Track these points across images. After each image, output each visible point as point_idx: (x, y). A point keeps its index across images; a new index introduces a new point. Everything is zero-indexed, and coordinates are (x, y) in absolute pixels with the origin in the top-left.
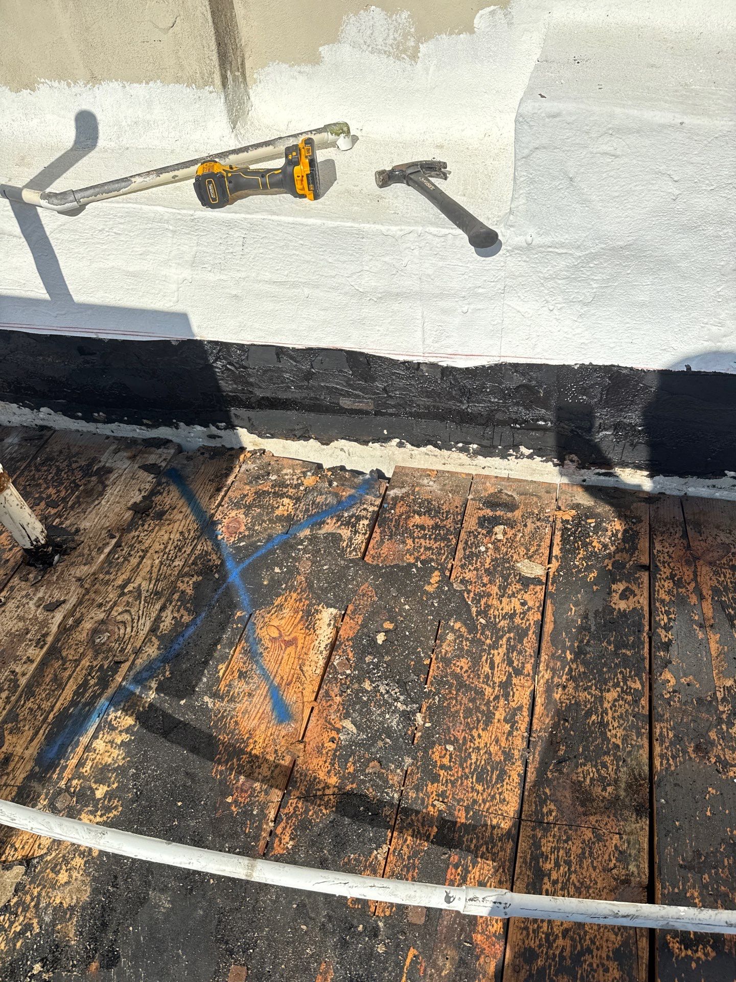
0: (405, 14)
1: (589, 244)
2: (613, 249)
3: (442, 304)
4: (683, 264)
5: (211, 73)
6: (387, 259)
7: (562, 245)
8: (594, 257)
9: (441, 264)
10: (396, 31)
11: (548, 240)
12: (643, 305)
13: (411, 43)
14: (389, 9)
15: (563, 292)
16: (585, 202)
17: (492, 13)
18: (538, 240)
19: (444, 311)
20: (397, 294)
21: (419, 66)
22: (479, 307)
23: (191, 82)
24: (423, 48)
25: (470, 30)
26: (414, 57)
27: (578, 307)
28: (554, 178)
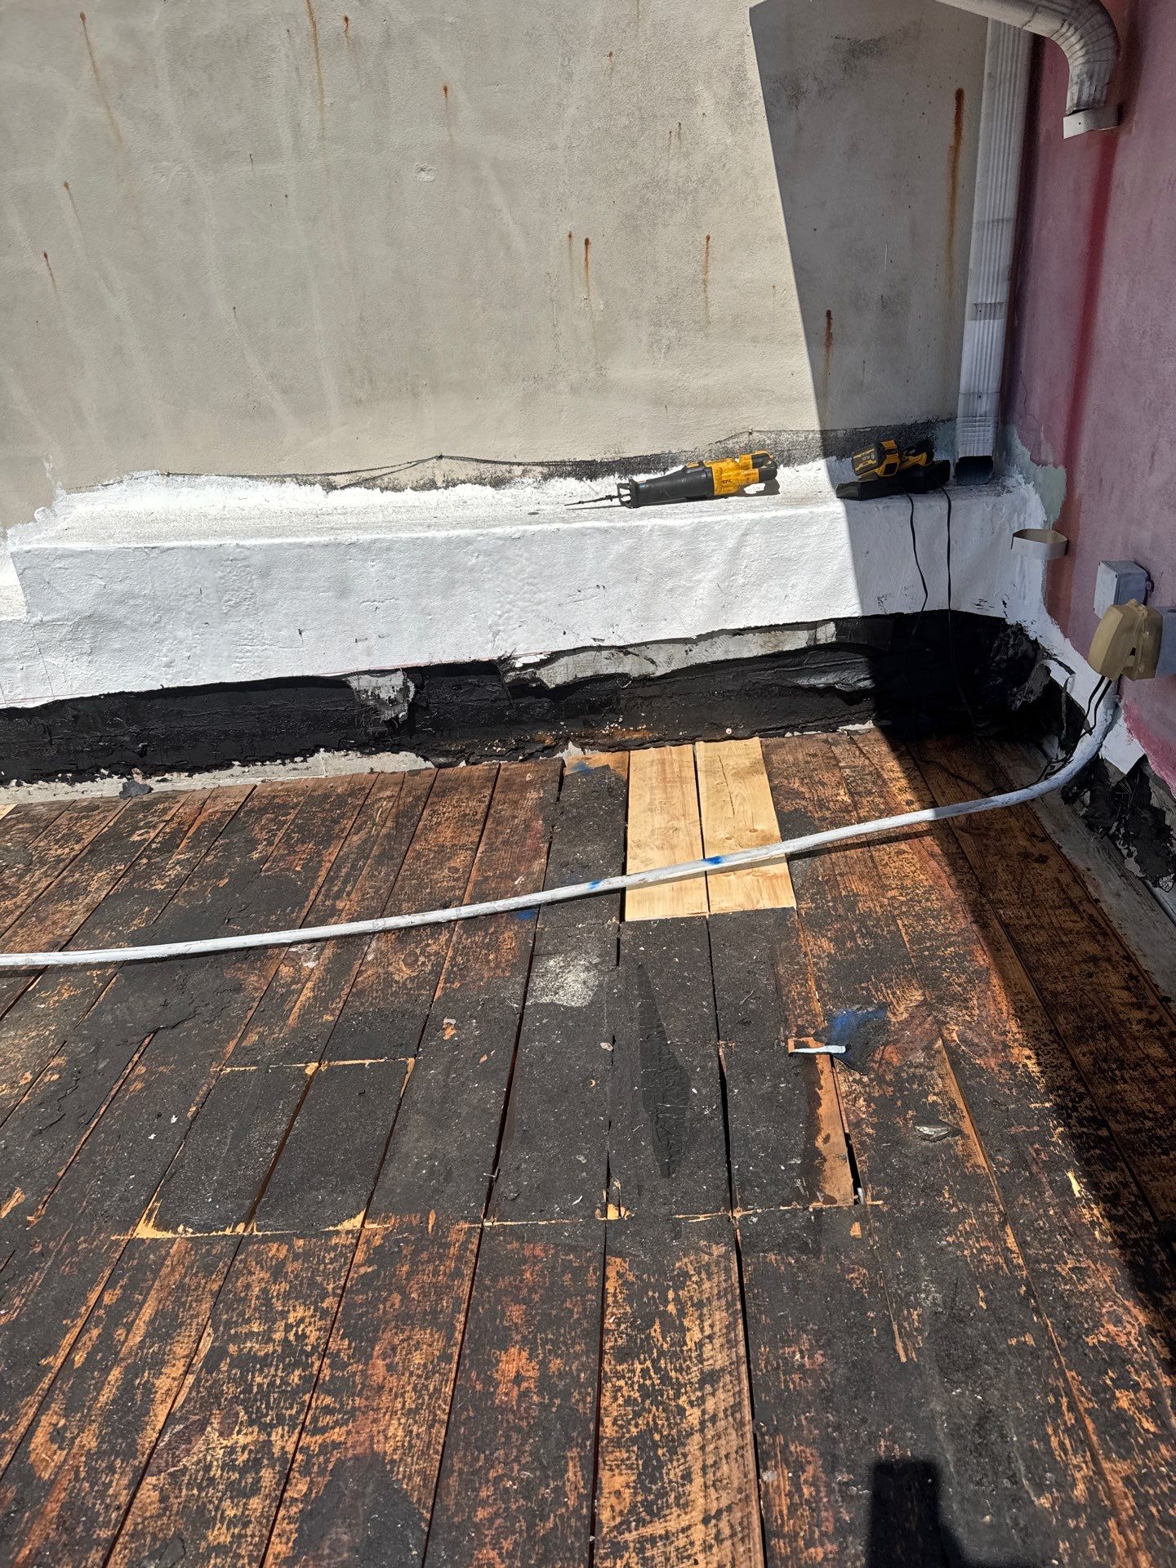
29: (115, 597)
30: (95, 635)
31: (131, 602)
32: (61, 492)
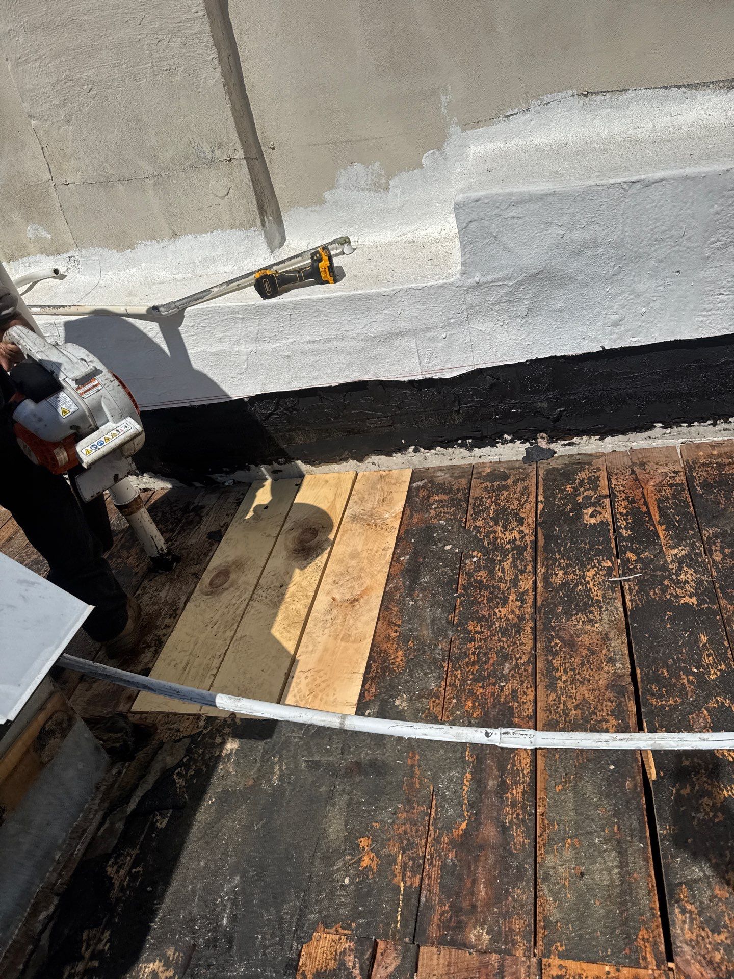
0: (377, 164)
1: (515, 275)
2: (532, 276)
3: (429, 335)
4: (580, 277)
5: (254, 219)
6: (386, 311)
7: (499, 280)
8: (521, 283)
9: (423, 308)
10: (372, 174)
11: (489, 278)
12: (561, 310)
13: (383, 181)
14: (366, 163)
15: (507, 311)
16: (507, 249)
17: (433, 154)
18: (483, 280)
19: (431, 340)
20: (398, 334)
21: (391, 193)
22: (453, 332)
23: (242, 226)
24: (391, 182)
25: (421, 166)
26: (386, 189)
27: (519, 320)
28: (485, 238)
29: (571, 248)
30: (537, 295)
31: (590, 252)
32: (455, 130)
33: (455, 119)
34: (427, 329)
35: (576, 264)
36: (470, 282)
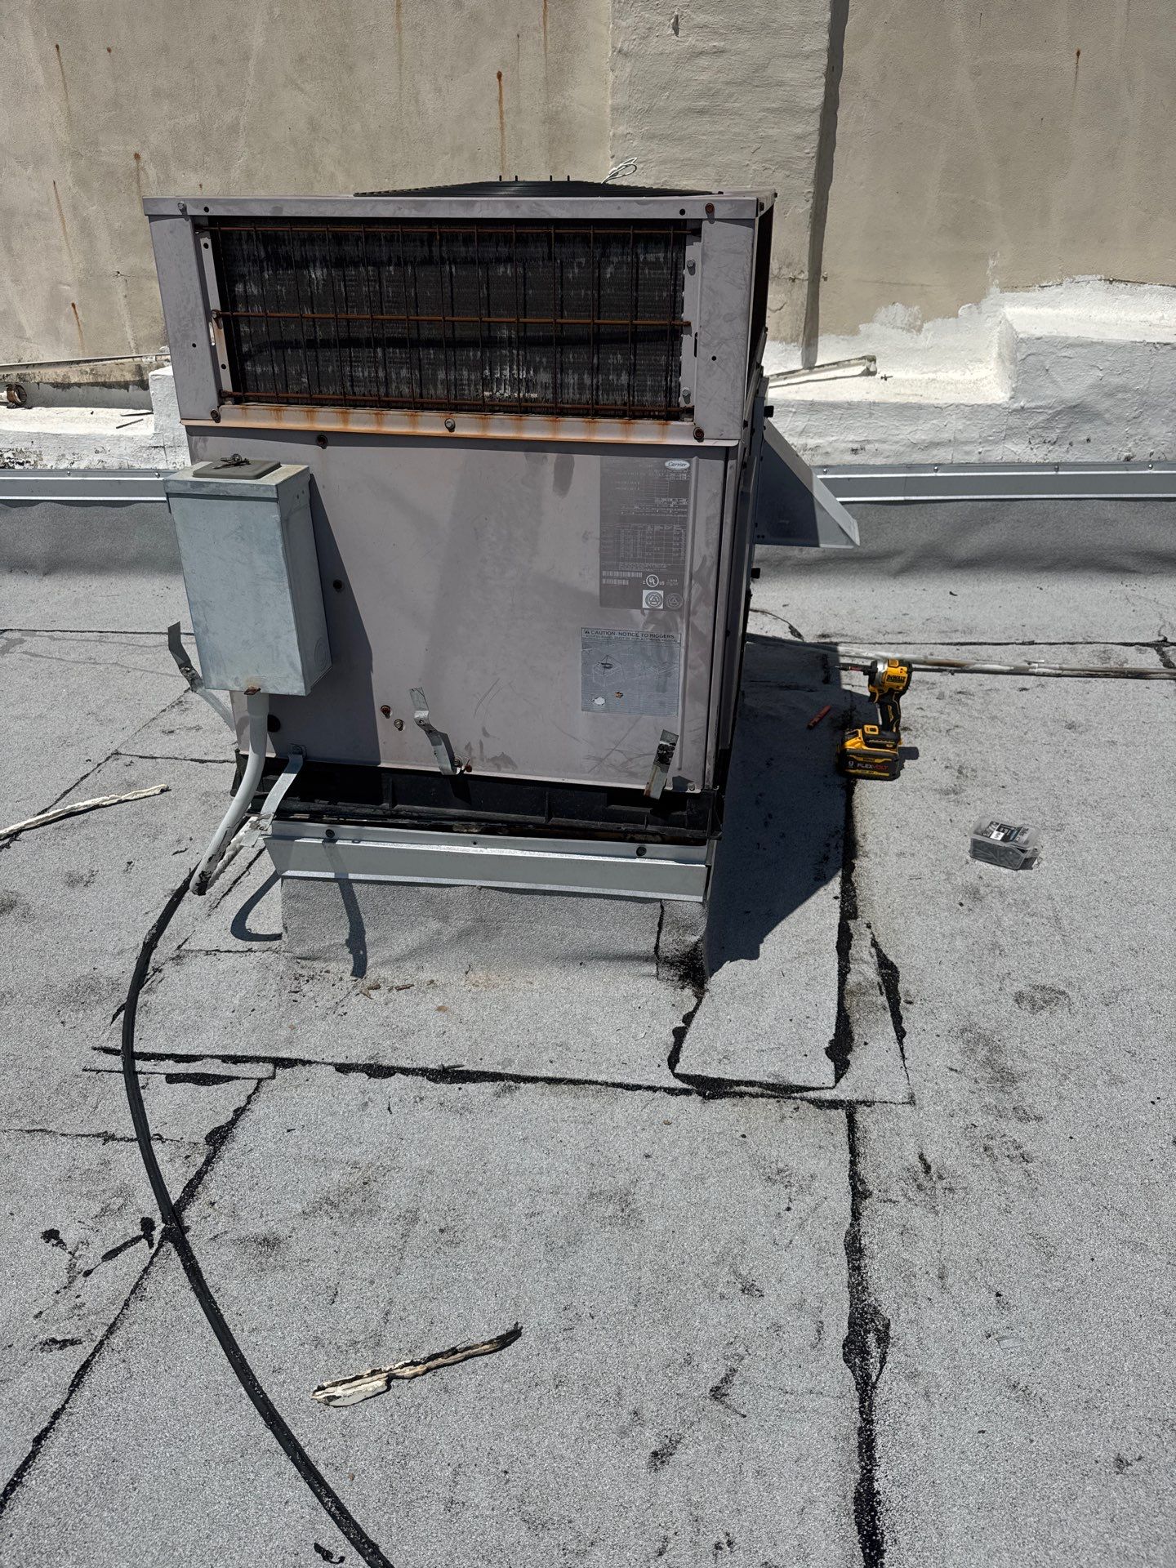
1: (1056, 405)
2: (1070, 407)
3: (966, 449)
4: (1107, 416)
6: (934, 422)
7: (1041, 407)
8: (1059, 413)
9: (968, 423)
10: (910, 316)
11: (1033, 405)
13: (919, 323)
14: (907, 305)
16: (1054, 382)
17: (970, 307)
18: (1028, 405)
19: (966, 454)
20: (938, 444)
21: (921, 336)
22: (989, 448)
25: (957, 316)
26: (919, 330)
28: (1038, 370)
29: (1106, 390)
30: (1070, 425)
31: (1120, 396)
32: (994, 290)
33: (997, 281)
34: (966, 443)
35: (1107, 403)
36: (1016, 406)
